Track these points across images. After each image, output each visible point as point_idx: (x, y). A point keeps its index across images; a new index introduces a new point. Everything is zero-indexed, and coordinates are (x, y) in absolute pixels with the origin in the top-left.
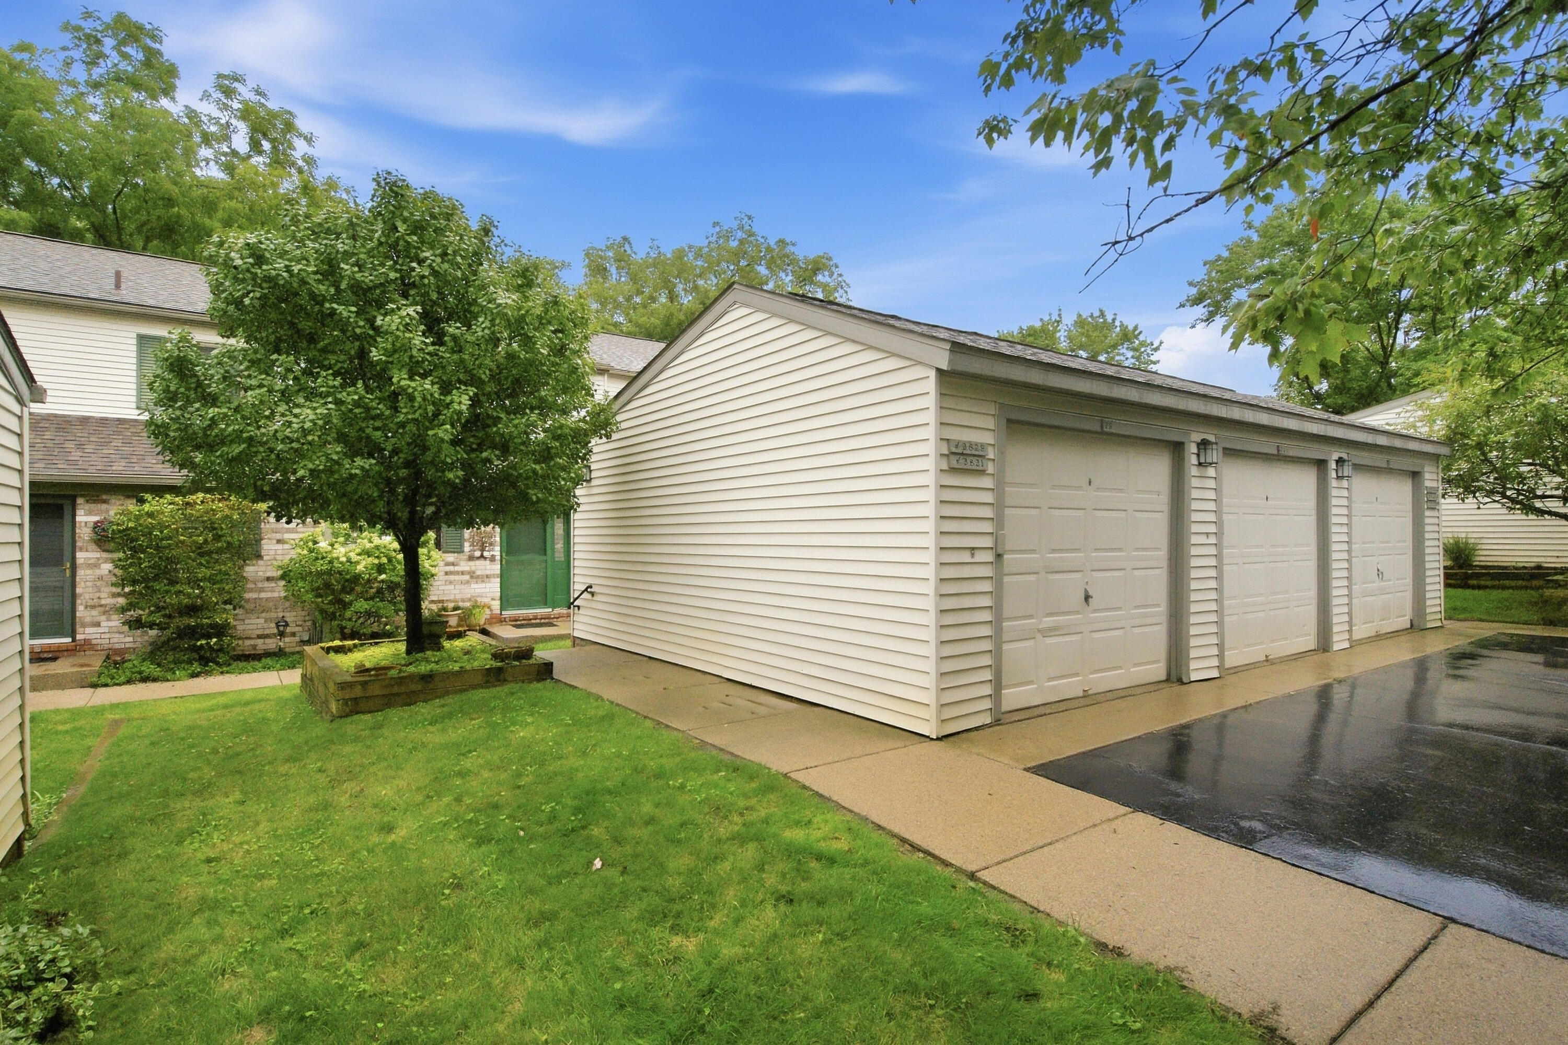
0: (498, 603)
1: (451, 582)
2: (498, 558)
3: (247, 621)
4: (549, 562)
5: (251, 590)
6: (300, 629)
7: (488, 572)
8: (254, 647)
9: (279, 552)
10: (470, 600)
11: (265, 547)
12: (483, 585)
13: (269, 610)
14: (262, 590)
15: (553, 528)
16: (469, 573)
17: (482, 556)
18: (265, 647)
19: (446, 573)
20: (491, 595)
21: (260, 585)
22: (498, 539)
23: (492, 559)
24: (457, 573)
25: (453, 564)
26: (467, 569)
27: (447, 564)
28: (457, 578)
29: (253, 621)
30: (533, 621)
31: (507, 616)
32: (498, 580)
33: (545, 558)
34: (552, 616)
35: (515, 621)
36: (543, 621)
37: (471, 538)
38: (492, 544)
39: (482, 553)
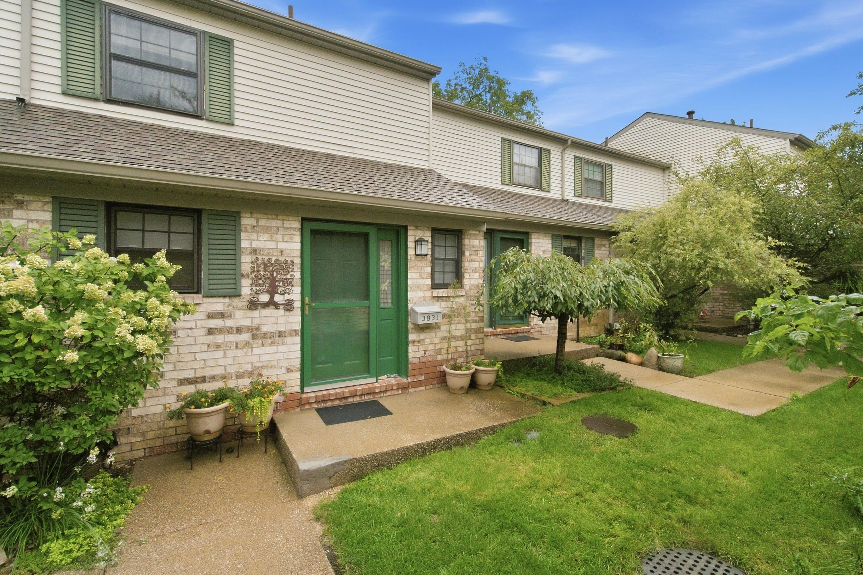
0: (298, 375)
1: (218, 347)
2: (297, 305)
4: (373, 310)
7: (282, 328)
10: (250, 374)
12: (273, 349)
15: (378, 258)
16: (249, 329)
17: (272, 303)
19: (210, 332)
20: (284, 364)
22: (297, 275)
23: (289, 306)
24: (229, 331)
25: (222, 315)
26: (245, 323)
27: (211, 316)
28: (231, 338)
30: (350, 400)
31: (313, 395)
32: (298, 339)
33: (366, 303)
34: (377, 391)
35: (324, 401)
36: (365, 398)
37: (253, 272)
38: (287, 283)
39: (272, 297)
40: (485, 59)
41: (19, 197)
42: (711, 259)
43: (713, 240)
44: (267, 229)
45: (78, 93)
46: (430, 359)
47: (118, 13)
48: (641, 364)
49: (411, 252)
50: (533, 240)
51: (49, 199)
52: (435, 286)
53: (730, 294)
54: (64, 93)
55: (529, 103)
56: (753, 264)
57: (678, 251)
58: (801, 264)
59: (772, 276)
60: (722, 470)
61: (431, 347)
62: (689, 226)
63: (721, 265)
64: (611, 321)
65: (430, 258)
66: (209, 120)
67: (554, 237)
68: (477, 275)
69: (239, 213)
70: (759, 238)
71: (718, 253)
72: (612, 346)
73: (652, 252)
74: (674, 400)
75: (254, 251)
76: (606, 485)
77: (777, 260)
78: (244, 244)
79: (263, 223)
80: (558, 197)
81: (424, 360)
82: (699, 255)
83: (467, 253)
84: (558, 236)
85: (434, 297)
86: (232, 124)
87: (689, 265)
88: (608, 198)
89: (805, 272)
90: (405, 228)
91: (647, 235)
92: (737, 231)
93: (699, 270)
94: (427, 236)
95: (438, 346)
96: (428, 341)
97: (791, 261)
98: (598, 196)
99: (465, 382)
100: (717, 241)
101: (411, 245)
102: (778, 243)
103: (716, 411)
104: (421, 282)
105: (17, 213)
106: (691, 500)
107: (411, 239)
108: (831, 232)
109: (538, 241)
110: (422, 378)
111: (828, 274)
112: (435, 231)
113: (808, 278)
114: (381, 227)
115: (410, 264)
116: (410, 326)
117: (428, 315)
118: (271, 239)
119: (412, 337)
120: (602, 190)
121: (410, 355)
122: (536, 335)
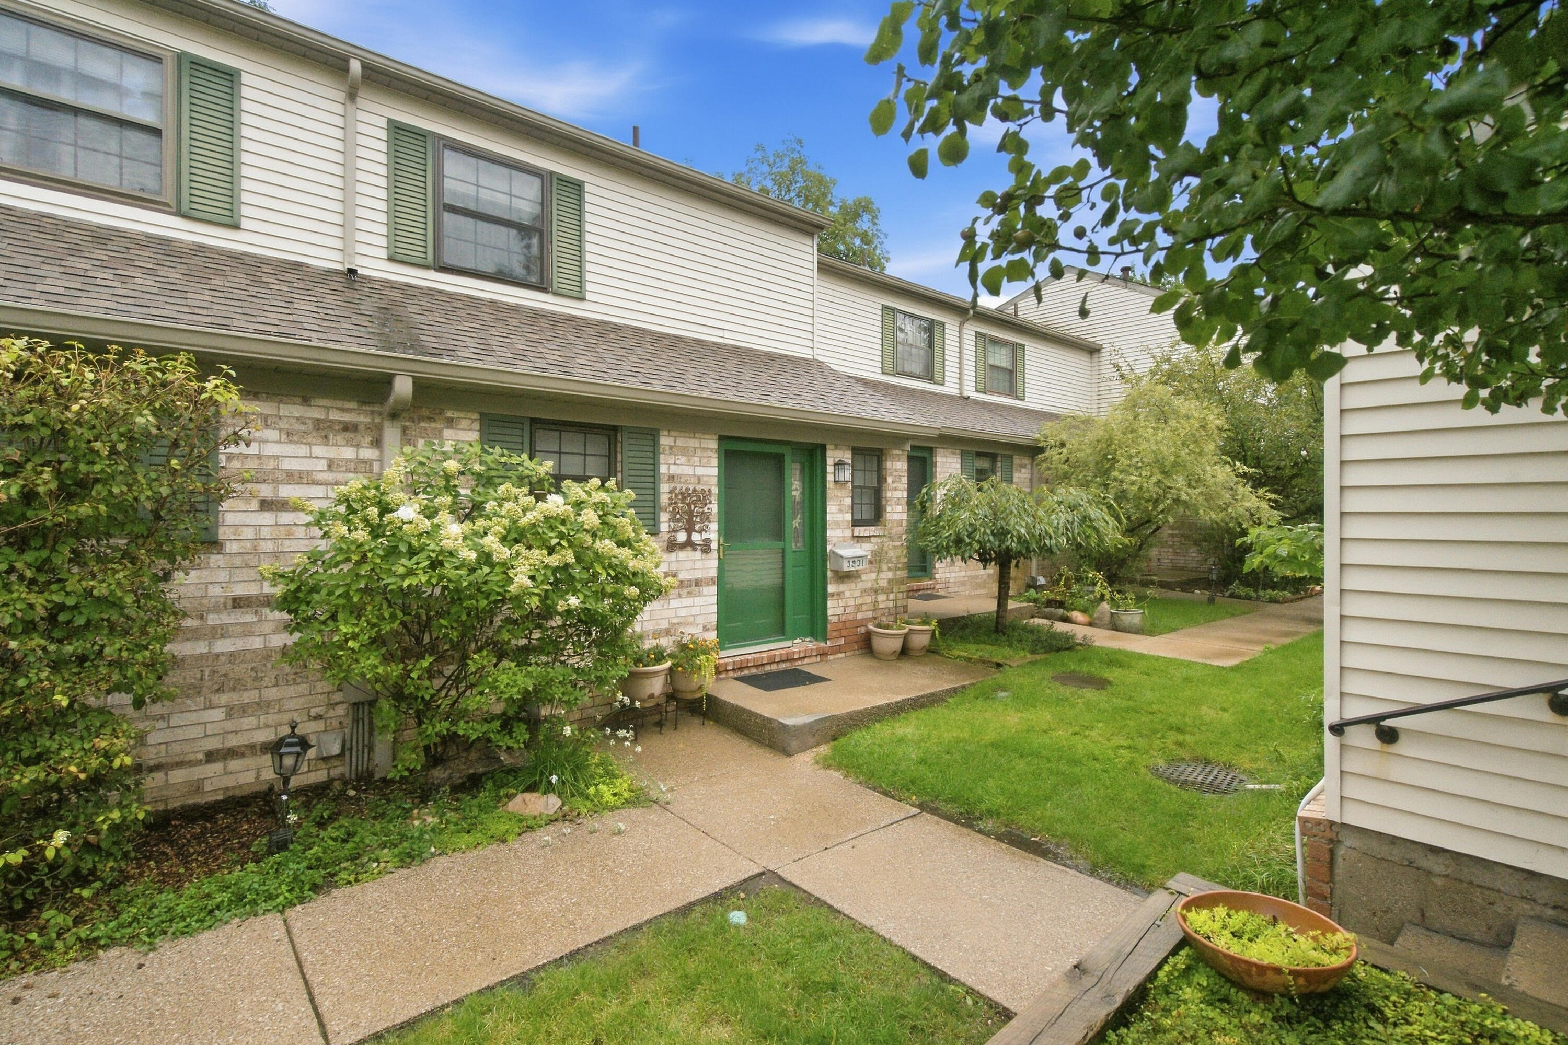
2: (714, 545)
3: (175, 720)
4: (788, 553)
5: (195, 635)
6: (319, 726)
7: (698, 575)
8: (197, 787)
9: (265, 532)
10: (667, 633)
11: (230, 518)
12: (689, 601)
13: (238, 685)
14: (221, 632)
17: (689, 544)
18: (229, 782)
20: (700, 620)
21: (213, 619)
22: (714, 508)
23: (706, 548)
29: (193, 717)
30: (768, 668)
31: (730, 660)
32: (714, 589)
33: (781, 544)
34: (796, 656)
35: (741, 669)
36: (783, 666)
37: (670, 504)
38: (705, 517)
39: (689, 536)
40: (800, 142)
41: (449, 414)
42: (1170, 488)
43: (1175, 465)
44: (684, 451)
45: (407, 259)
46: (851, 617)
47: (453, 149)
48: (1090, 624)
49: (830, 478)
50: (939, 459)
51: (476, 416)
52: (856, 523)
53: (1182, 535)
54: (391, 259)
55: (866, 217)
56: (1219, 496)
57: (1133, 478)
58: (1273, 496)
59: (1241, 510)
60: (1204, 710)
61: (851, 602)
62: (1145, 445)
63: (1184, 497)
64: (1034, 575)
65: (850, 485)
66: (556, 294)
67: (963, 454)
68: (899, 508)
69: (658, 431)
70: (1227, 463)
71: (1180, 481)
72: (1049, 603)
73: (1096, 476)
74: (1141, 656)
75: (672, 478)
76: (1100, 725)
77: (1245, 490)
78: (663, 469)
79: (680, 442)
80: (955, 392)
81: (843, 618)
82: (1159, 482)
83: (889, 480)
84: (969, 452)
85: (853, 537)
86: (583, 299)
87: (1146, 495)
88: (1020, 394)
89: (1276, 505)
90: (823, 448)
91: (1086, 453)
92: (1201, 454)
93: (1156, 502)
94: (847, 456)
95: (859, 601)
96: (847, 594)
97: (1261, 491)
98: (1007, 392)
99: (897, 645)
100: (1178, 465)
101: (830, 469)
102: (1247, 470)
103: (1189, 664)
104: (840, 517)
105: (447, 433)
106: (1179, 730)
107: (830, 461)
108: (1304, 453)
109: (944, 460)
110: (842, 641)
111: (1302, 507)
112: (856, 451)
113: (1280, 513)
114: (798, 447)
115: (830, 493)
116: (829, 574)
117: (854, 560)
118: (688, 464)
119: (831, 588)
120: (1011, 382)
121: (830, 612)
122: (942, 593)
